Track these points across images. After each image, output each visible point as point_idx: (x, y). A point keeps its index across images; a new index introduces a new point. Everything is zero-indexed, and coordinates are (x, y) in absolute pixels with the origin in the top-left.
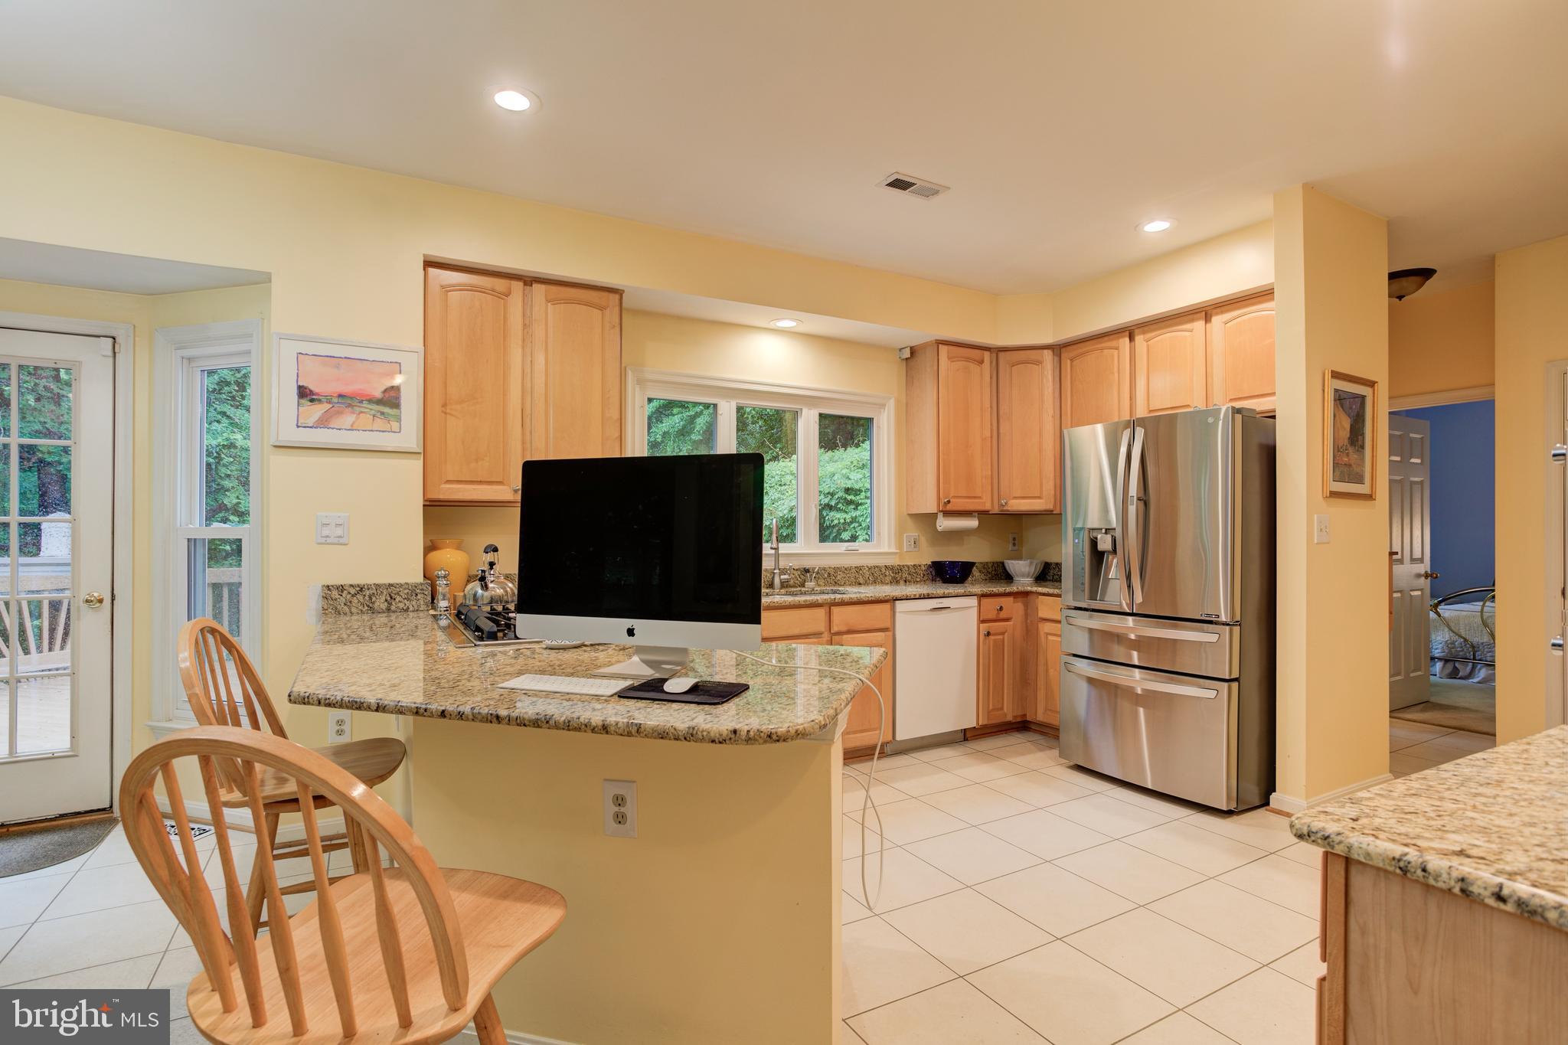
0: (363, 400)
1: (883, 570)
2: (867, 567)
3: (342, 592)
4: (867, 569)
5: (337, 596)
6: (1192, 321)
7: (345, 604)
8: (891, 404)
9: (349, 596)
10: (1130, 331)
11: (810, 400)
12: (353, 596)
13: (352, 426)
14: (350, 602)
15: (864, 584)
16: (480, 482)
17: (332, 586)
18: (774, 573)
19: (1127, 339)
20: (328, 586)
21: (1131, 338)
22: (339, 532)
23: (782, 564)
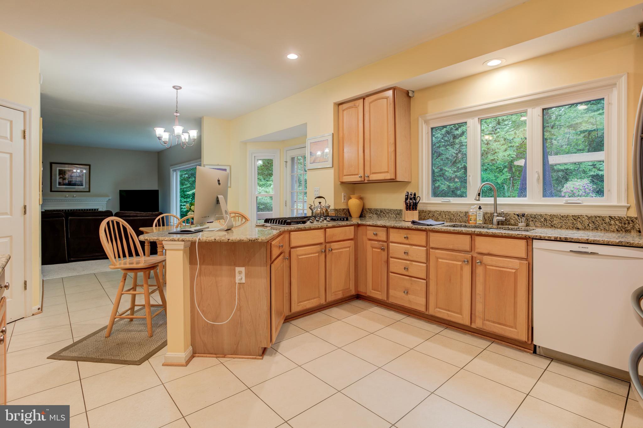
2: (587, 216)
4: (587, 218)
16: (352, 175)
18: (493, 215)
22: (318, 193)
23: (500, 210)
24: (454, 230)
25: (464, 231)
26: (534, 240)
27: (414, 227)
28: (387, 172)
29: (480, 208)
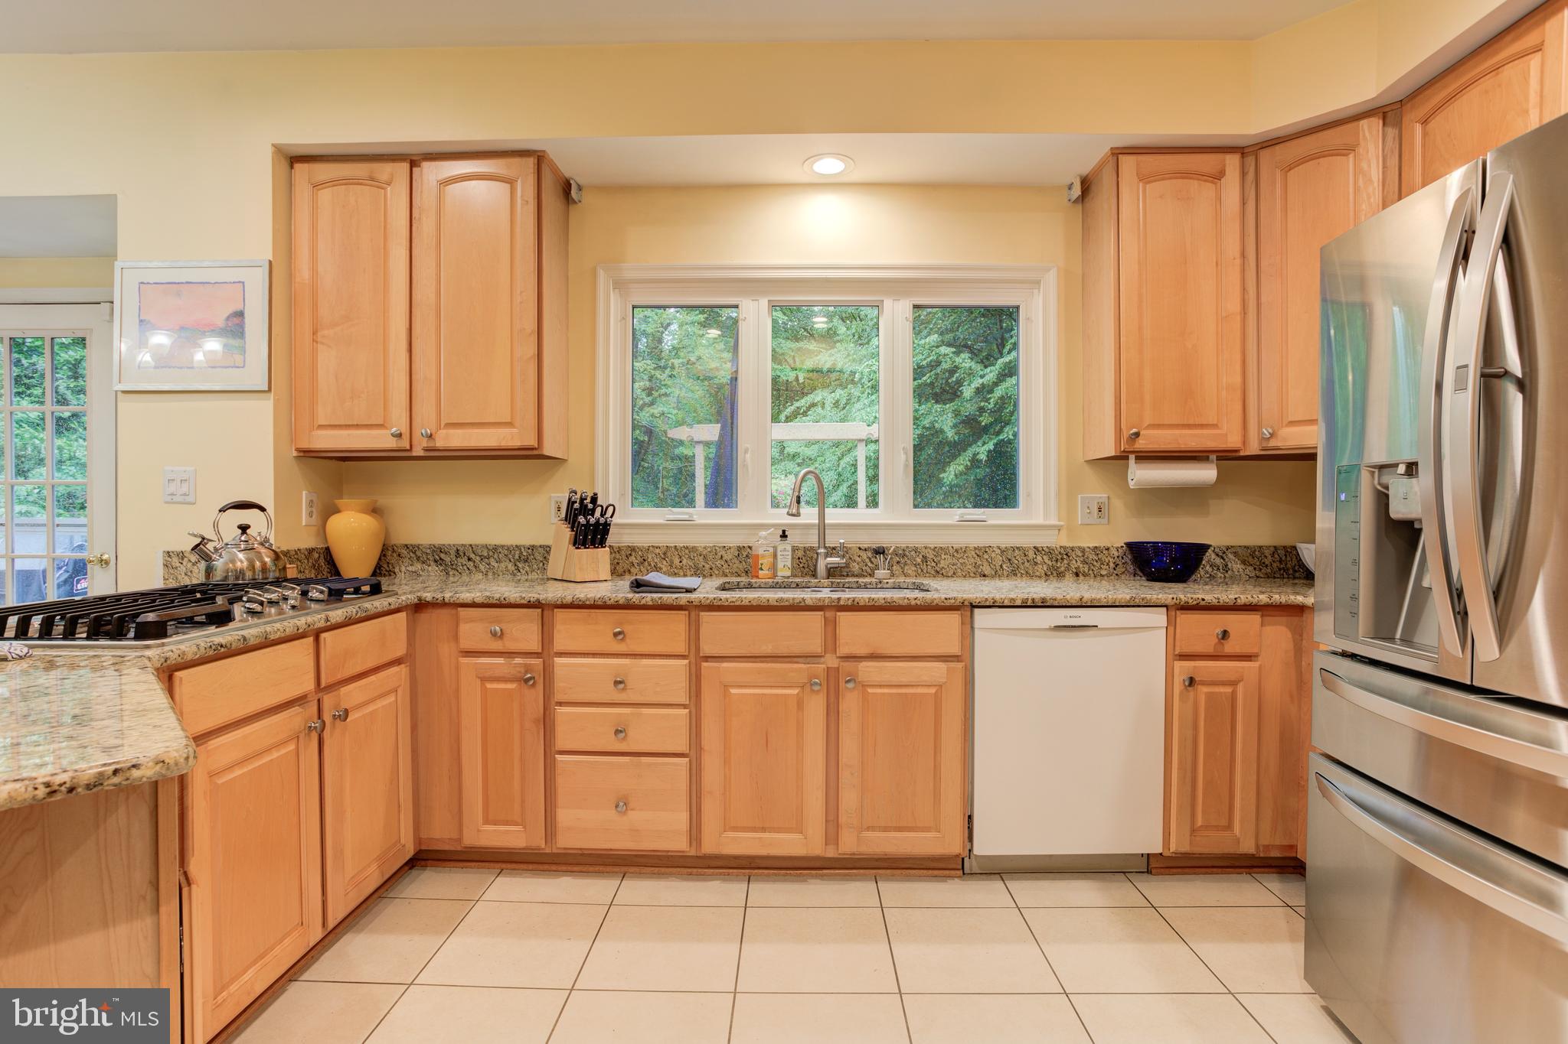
0: (205, 332)
1: (1031, 555)
2: (999, 548)
3: (183, 559)
4: (998, 551)
5: (178, 565)
7: (186, 574)
8: (1051, 280)
9: (190, 565)
11: (896, 287)
12: (193, 564)
14: (191, 572)
15: (993, 577)
16: (358, 426)
17: (173, 552)
18: (817, 554)
20: (168, 552)
22: (185, 489)
23: (833, 540)
24: (781, 599)
25: (809, 602)
26: (976, 611)
27: (648, 599)
28: (510, 424)
29: (784, 536)
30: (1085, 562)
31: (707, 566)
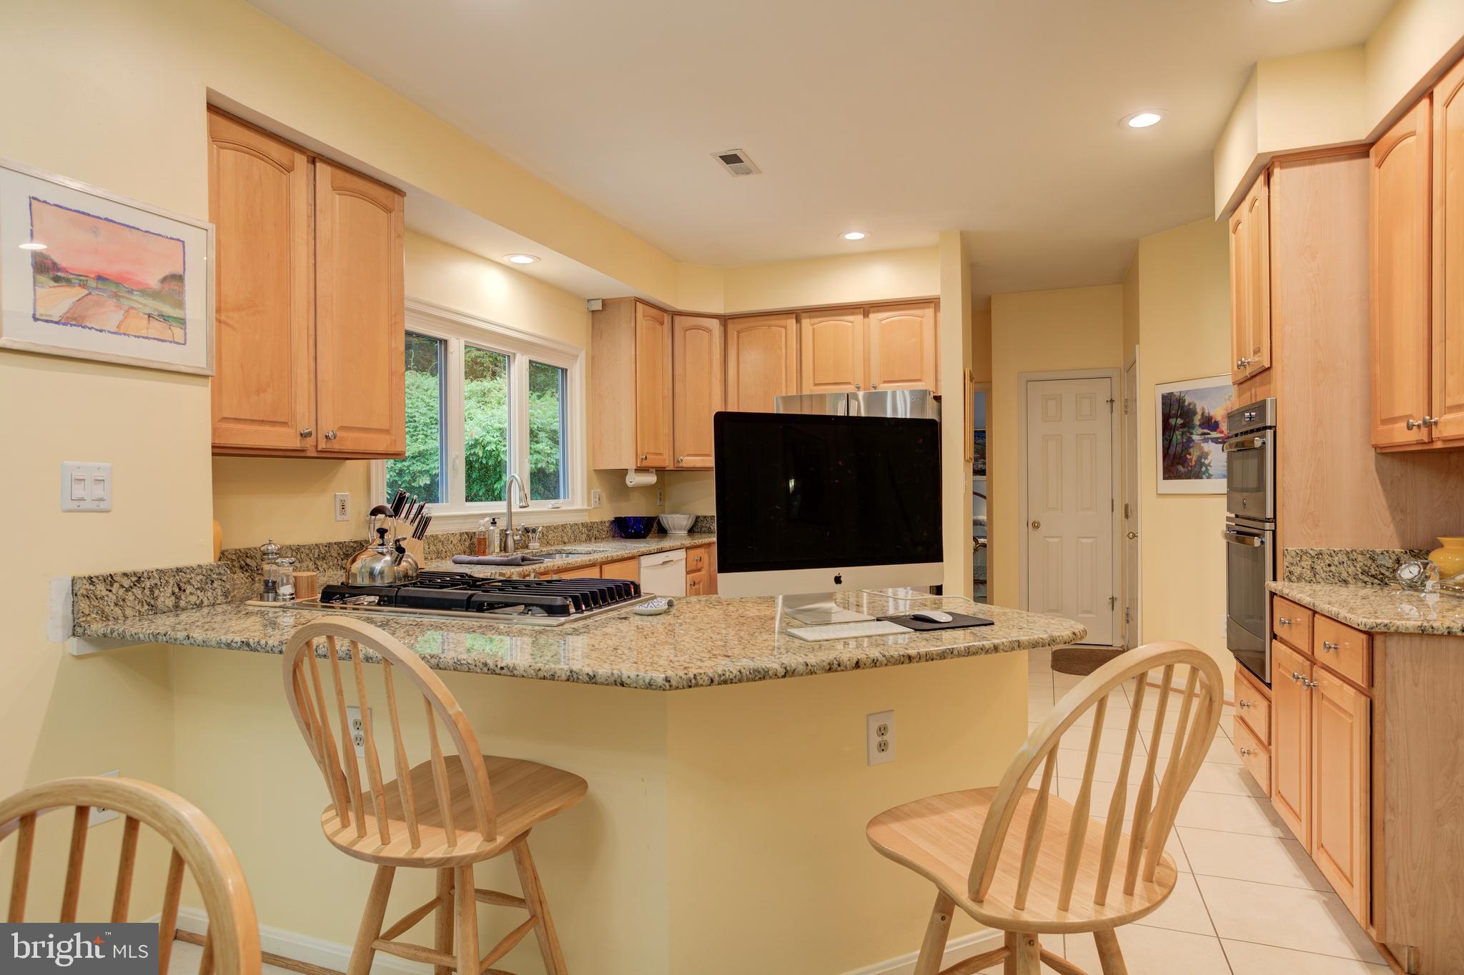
0: (133, 290)
1: (580, 527)
2: (570, 524)
3: (112, 585)
4: (570, 527)
5: (105, 593)
6: (853, 314)
7: (116, 605)
9: (121, 591)
10: (797, 314)
12: (127, 590)
13: (118, 327)
14: (124, 600)
16: (262, 422)
17: (97, 577)
18: (507, 535)
19: (794, 321)
20: (90, 578)
21: (798, 320)
22: (99, 491)
26: (641, 557)
28: (388, 432)
29: (494, 523)
30: (598, 531)
31: (444, 550)
